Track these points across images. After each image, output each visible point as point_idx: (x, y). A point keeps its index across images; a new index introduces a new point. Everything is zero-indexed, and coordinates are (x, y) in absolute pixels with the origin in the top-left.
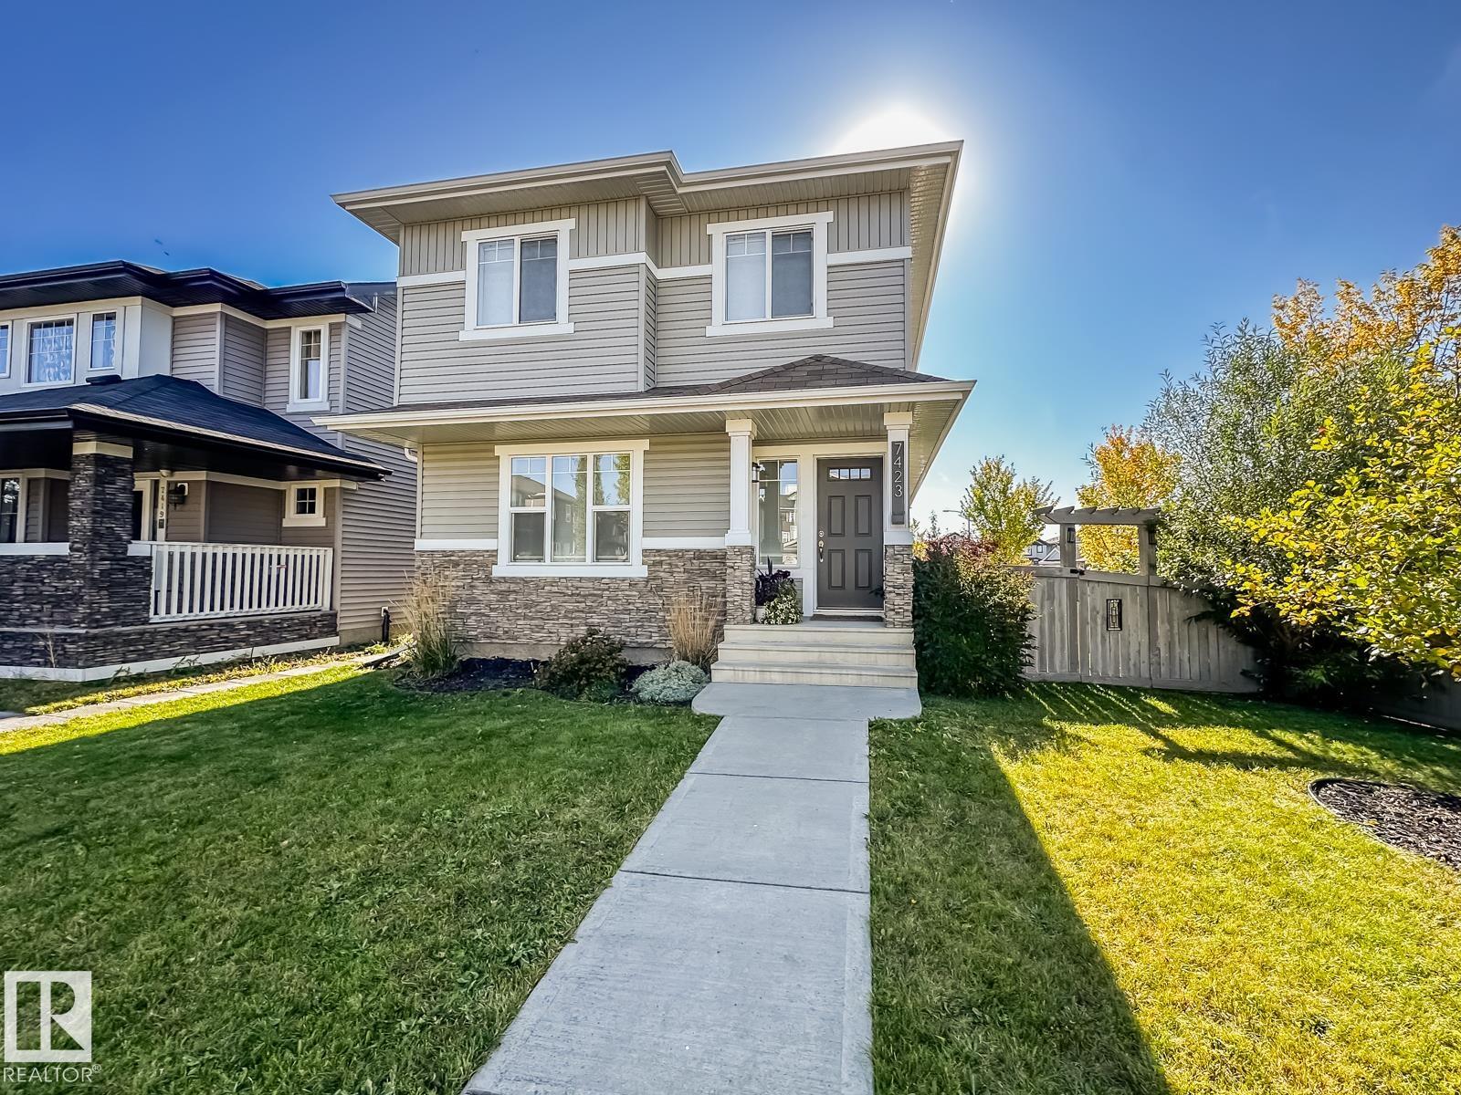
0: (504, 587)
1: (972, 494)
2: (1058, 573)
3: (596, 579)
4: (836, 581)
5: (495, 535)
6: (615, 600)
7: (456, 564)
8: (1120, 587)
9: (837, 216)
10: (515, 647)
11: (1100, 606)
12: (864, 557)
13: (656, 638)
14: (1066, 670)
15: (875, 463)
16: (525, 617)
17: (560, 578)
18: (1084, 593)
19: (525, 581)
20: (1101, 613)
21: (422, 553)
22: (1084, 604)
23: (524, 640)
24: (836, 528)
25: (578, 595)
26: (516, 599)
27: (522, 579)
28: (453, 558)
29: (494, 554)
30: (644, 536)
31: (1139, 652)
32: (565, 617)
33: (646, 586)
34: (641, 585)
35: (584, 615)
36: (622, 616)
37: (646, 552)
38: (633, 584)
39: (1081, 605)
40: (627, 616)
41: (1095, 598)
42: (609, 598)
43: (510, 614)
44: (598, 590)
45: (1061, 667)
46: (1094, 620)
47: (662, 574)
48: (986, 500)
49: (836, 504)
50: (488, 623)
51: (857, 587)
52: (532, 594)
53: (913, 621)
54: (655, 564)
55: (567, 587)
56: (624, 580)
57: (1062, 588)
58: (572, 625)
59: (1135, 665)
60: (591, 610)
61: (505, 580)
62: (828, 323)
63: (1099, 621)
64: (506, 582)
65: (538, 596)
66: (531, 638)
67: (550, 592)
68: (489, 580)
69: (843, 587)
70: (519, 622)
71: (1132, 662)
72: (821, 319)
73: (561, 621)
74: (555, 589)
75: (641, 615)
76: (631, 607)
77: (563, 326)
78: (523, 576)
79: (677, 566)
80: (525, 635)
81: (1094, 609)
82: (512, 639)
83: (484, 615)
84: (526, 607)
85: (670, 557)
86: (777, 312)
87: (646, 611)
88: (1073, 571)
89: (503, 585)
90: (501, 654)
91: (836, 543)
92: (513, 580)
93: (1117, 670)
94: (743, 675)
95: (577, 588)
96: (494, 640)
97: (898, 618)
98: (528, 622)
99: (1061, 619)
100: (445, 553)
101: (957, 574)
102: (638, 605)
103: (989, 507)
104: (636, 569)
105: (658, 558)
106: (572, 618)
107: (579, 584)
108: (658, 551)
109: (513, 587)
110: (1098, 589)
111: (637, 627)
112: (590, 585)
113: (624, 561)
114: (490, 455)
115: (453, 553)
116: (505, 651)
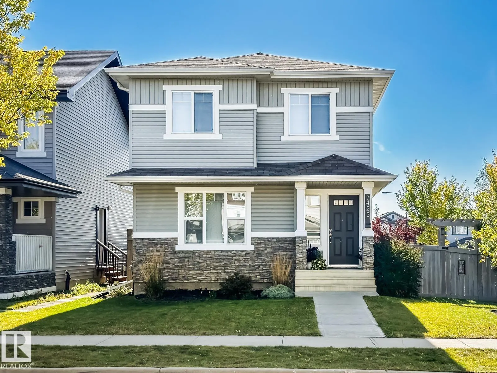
0: (182, 255)
1: (405, 189)
2: (437, 249)
3: (229, 251)
4: (338, 252)
5: (176, 230)
6: (239, 261)
7: (156, 244)
8: (464, 255)
9: (341, 90)
10: (188, 284)
11: (456, 264)
12: (350, 241)
13: (258, 278)
14: (440, 293)
15: (356, 199)
16: (193, 269)
17: (211, 251)
18: (448, 258)
19: (193, 252)
20: (456, 267)
21: (137, 239)
22: (448, 263)
23: (193, 280)
24: (338, 227)
25: (221, 258)
26: (188, 261)
27: (191, 251)
28: (154, 242)
29: (176, 239)
30: (252, 231)
31: (473, 285)
32: (214, 269)
33: (254, 254)
34: (251, 254)
35: (223, 268)
36: (242, 268)
37: (253, 239)
38: (247, 253)
39: (447, 263)
40: (245, 268)
41: (453, 260)
42: (235, 260)
43: (186, 268)
44: (230, 256)
45: (438, 291)
46: (453, 270)
47: (261, 249)
48: (415, 194)
49: (337, 217)
50: (174, 273)
51: (347, 255)
52: (196, 259)
53: (374, 267)
54: (258, 244)
55: (215, 255)
56: (243, 251)
57: (438, 255)
58: (217, 273)
59: (471, 291)
60: (227, 266)
61: (182, 252)
62: (337, 138)
63: (455, 270)
64: (183, 253)
65: (200, 259)
66: (197, 279)
67: (206, 257)
68: (174, 252)
69: (340, 255)
70: (190, 272)
71: (470, 290)
72: (333, 136)
73: (212, 271)
74: (209, 256)
75: (251, 267)
76: (246, 264)
77: (217, 135)
78: (192, 250)
79: (268, 245)
80: (194, 278)
81: (453, 265)
82: (187, 280)
83: (171, 269)
84: (194, 264)
85: (265, 241)
86: (313, 132)
87: (254, 266)
88: (443, 248)
89: (181, 254)
90: (181, 288)
91: (338, 234)
92: (187, 252)
93: (463, 293)
94: (308, 289)
95: (220, 255)
96: (177, 281)
97: (368, 266)
98: (195, 272)
99: (438, 270)
100: (149, 239)
101: (391, 248)
102: (250, 263)
103: (418, 200)
104: (249, 246)
105: (259, 242)
106: (217, 270)
107: (221, 254)
108: (259, 238)
109: (186, 255)
110: (455, 256)
111: (249, 273)
112: (226, 254)
113: (242, 243)
114: (173, 191)
115: (154, 239)
116: (182, 285)
